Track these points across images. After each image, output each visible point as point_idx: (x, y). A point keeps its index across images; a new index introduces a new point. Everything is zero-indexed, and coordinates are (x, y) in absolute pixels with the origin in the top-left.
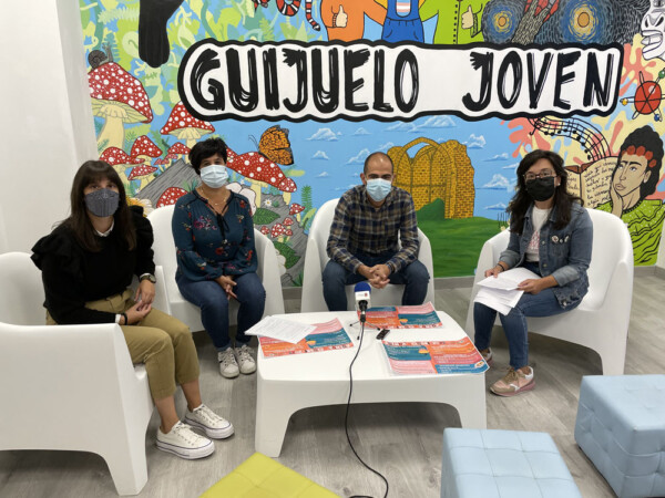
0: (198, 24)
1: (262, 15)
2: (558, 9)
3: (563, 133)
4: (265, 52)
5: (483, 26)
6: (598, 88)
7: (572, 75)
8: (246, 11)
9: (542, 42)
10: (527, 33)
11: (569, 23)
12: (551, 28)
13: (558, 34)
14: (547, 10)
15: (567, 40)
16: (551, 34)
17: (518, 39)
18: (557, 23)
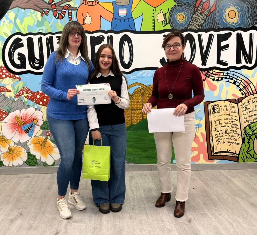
0: (12, 25)
1: (46, 20)
2: (215, 9)
3: (224, 79)
4: (47, 38)
5: (170, 20)
6: (245, 53)
7: (227, 46)
8: (37, 18)
9: (207, 28)
10: (197, 23)
11: (223, 17)
12: (211, 20)
13: (216, 23)
14: (208, 10)
15: (222, 26)
16: (212, 23)
17: (192, 27)
18: (215, 17)
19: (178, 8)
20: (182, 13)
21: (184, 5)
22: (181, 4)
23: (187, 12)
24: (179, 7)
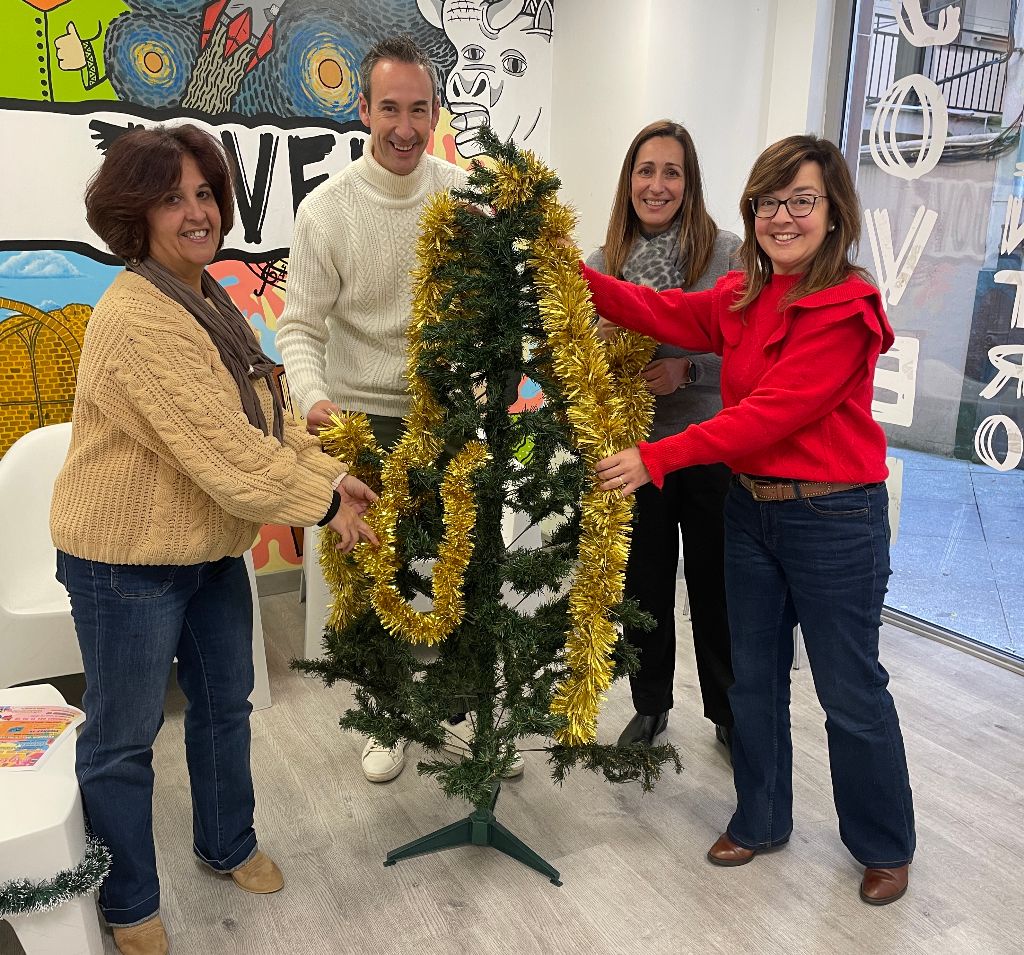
2: (274, 47)
5: (109, 67)
9: (251, 111)
10: (214, 90)
11: (302, 78)
12: (263, 84)
13: (282, 97)
14: (250, 48)
15: (302, 110)
16: (267, 96)
17: (197, 101)
18: (275, 75)
19: (139, 27)
20: (155, 45)
21: (159, 17)
22: (150, 11)
23: (174, 47)
24: (141, 22)
